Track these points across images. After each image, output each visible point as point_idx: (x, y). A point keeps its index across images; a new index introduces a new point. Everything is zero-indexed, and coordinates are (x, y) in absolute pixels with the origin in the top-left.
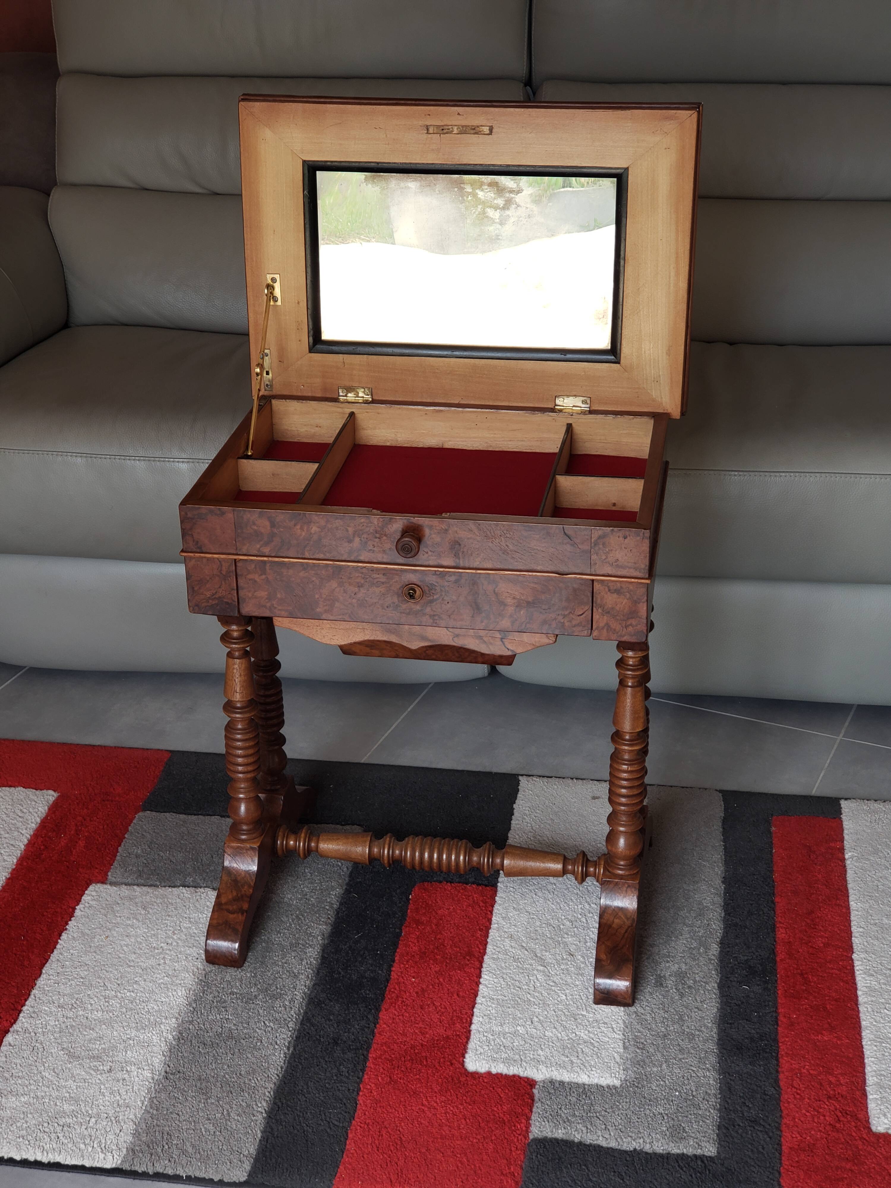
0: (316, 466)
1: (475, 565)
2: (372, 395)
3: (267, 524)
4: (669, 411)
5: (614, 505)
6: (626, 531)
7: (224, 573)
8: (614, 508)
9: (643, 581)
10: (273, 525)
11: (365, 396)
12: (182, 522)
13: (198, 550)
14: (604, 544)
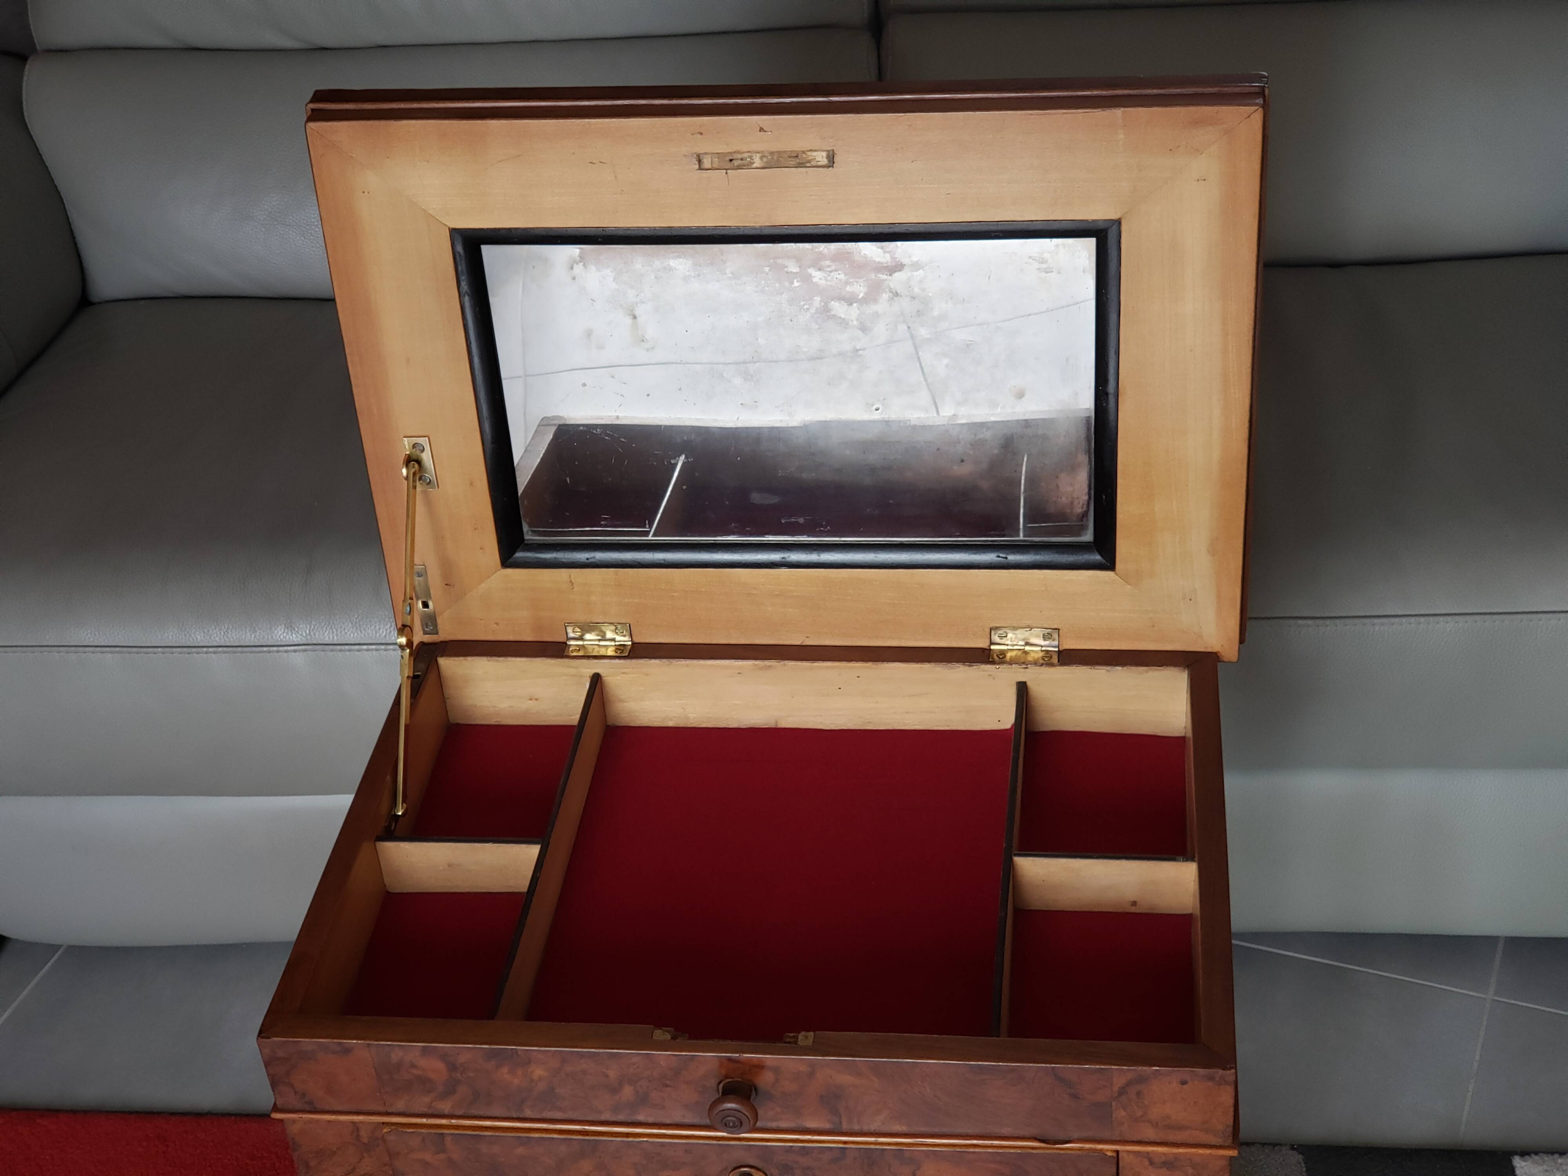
0: (533, 851)
1: (873, 1127)
2: (631, 636)
3: (440, 1066)
4: (1215, 650)
5: (1134, 903)
6: (1183, 1072)
7: (366, 1141)
8: (1133, 910)
9: (1222, 1152)
10: (452, 1067)
11: (618, 638)
12: (267, 1064)
13: (307, 1107)
14: (1138, 1094)
